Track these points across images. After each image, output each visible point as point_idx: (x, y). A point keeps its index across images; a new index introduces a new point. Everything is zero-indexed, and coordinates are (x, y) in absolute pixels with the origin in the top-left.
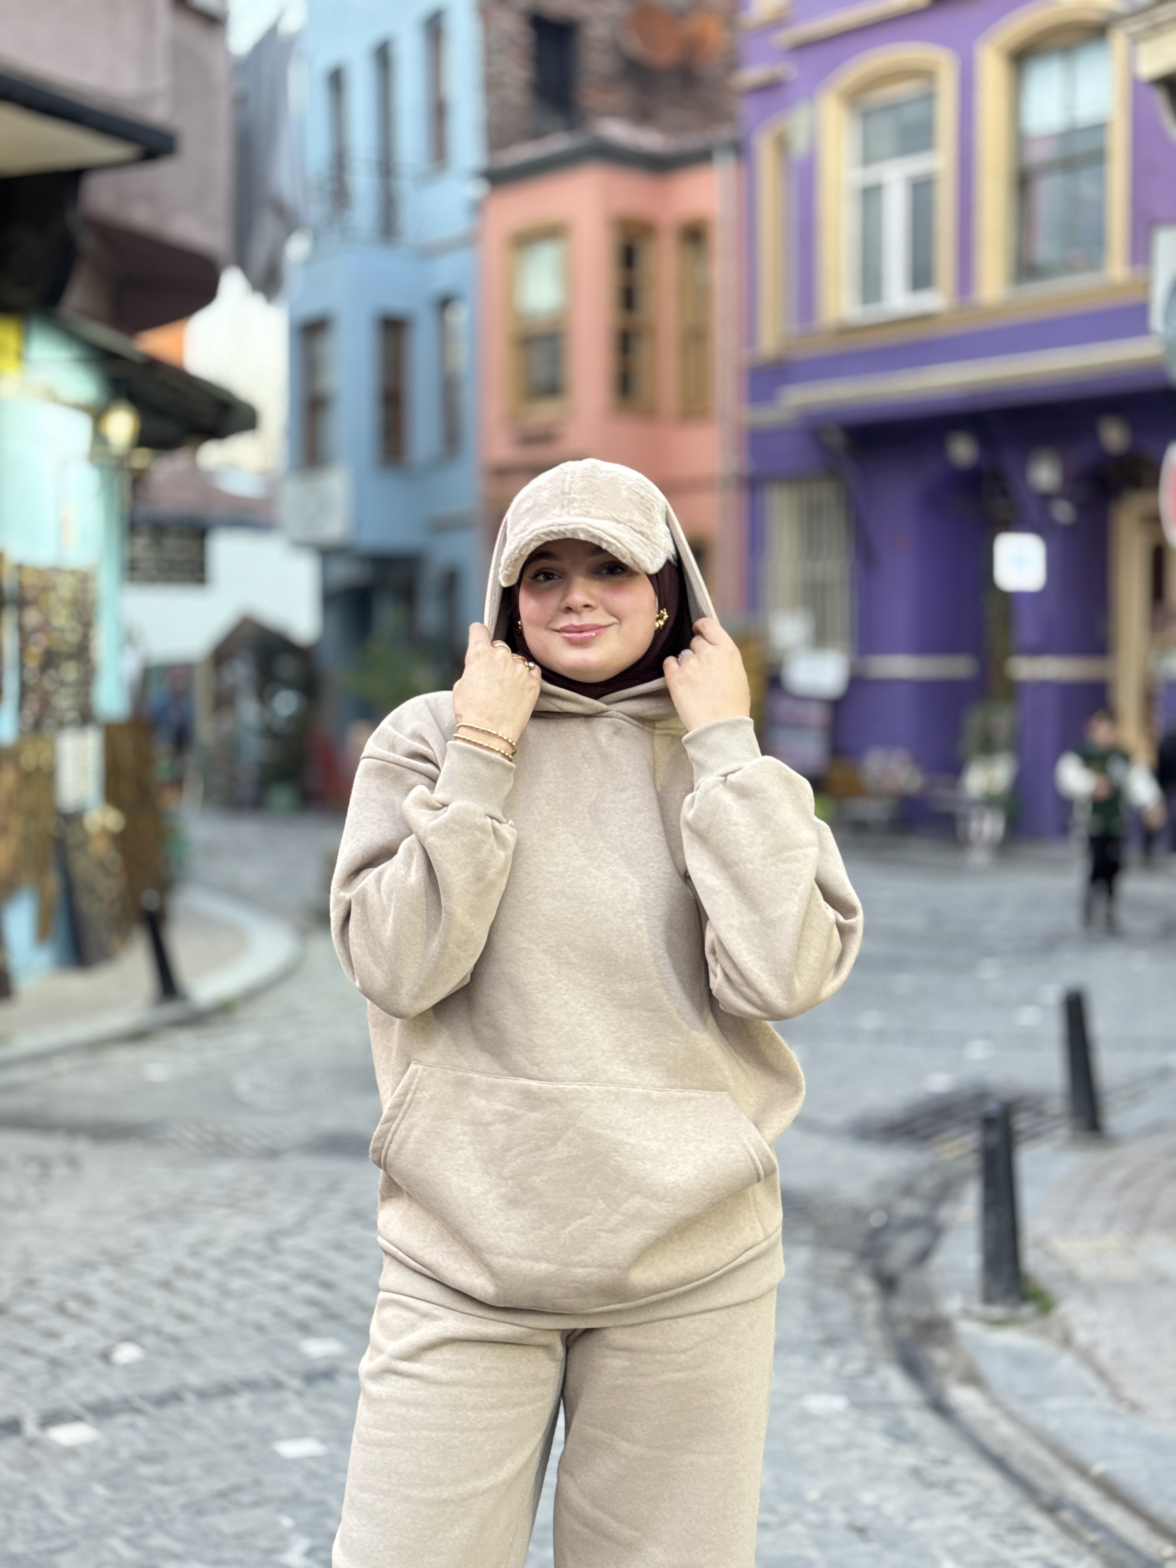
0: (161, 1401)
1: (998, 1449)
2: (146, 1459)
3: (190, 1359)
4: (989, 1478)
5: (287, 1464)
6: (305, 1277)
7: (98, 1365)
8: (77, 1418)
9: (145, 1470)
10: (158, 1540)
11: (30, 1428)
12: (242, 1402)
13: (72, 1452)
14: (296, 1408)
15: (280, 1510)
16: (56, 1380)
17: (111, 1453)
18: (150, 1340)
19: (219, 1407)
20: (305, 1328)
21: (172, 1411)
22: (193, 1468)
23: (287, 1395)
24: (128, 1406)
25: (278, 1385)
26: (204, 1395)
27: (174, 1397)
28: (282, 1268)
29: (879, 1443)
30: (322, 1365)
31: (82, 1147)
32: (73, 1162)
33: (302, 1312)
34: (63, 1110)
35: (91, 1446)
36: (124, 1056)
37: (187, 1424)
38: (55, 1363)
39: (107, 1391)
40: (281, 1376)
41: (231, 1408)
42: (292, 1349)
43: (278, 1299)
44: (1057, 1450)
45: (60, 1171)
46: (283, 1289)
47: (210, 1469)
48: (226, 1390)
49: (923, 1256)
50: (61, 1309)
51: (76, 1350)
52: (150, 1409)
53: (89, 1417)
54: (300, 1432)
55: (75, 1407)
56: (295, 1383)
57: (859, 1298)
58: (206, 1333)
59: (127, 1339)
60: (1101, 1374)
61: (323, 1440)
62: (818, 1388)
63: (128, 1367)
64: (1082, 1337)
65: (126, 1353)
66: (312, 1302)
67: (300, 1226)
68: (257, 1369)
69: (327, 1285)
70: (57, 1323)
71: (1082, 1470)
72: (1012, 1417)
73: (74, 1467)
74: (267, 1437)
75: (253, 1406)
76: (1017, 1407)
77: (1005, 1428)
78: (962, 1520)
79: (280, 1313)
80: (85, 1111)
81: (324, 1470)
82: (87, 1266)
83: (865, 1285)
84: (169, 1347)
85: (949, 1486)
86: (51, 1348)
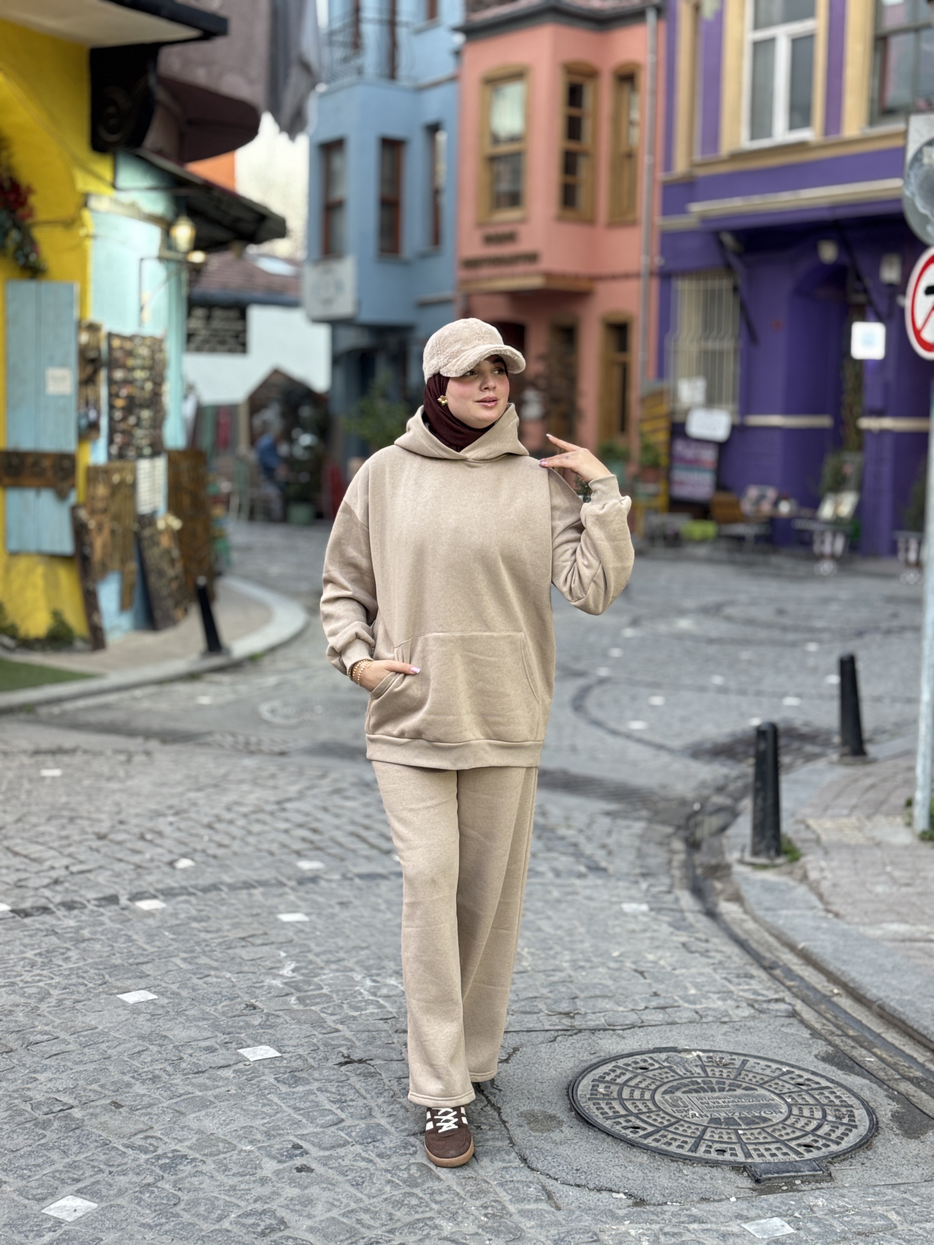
0: (206, 890)
1: (743, 936)
2: (195, 919)
3: (224, 868)
4: (733, 950)
5: (284, 925)
6: (300, 826)
7: (167, 869)
8: (154, 897)
9: (195, 925)
10: (203, 960)
11: (124, 901)
12: (257, 892)
13: (150, 914)
14: (292, 897)
15: (278, 949)
16: (139, 876)
17: (175, 915)
18: (199, 857)
19: (243, 894)
20: (299, 854)
21: (213, 895)
22: (226, 925)
23: (287, 890)
24: (185, 891)
25: (282, 884)
26: (233, 888)
27: (215, 887)
28: (287, 820)
29: (666, 929)
30: (310, 875)
31: (153, 745)
32: (148, 753)
33: (298, 846)
34: (141, 723)
35: (163, 911)
36: (183, 689)
37: (222, 902)
38: (138, 867)
39: (171, 882)
40: (284, 880)
41: (250, 895)
42: (290, 865)
43: (283, 838)
44: (778, 937)
45: (139, 758)
46: (286, 831)
47: (235, 926)
48: (248, 885)
49: (723, 829)
50: (142, 837)
51: (152, 860)
52: (200, 894)
53: (161, 897)
54: (294, 909)
55: (152, 890)
56: (293, 883)
57: (672, 852)
58: (235, 854)
59: (184, 856)
60: (821, 897)
61: (307, 914)
62: (632, 899)
63: (184, 870)
64: (813, 875)
65: (184, 863)
66: (304, 840)
67: (301, 796)
68: (268, 874)
69: (315, 831)
70: (140, 845)
71: (792, 947)
72: (755, 919)
73: (151, 921)
74: (273, 911)
75: (263, 894)
76: (760, 913)
77: (750, 925)
78: (709, 970)
79: (284, 846)
80: (156, 724)
81: (308, 930)
82: (159, 814)
83: (678, 845)
84: (212, 861)
85: (705, 953)
86: (136, 859)
